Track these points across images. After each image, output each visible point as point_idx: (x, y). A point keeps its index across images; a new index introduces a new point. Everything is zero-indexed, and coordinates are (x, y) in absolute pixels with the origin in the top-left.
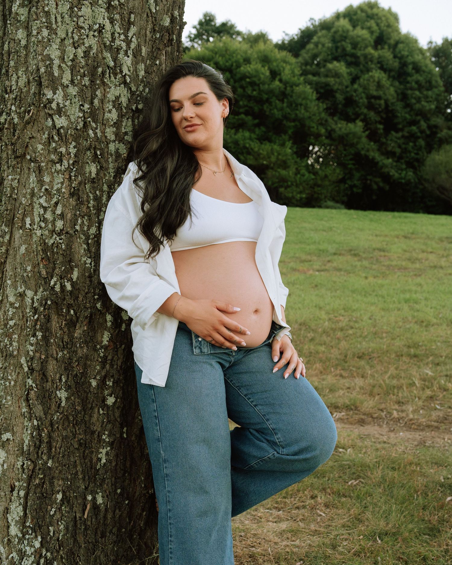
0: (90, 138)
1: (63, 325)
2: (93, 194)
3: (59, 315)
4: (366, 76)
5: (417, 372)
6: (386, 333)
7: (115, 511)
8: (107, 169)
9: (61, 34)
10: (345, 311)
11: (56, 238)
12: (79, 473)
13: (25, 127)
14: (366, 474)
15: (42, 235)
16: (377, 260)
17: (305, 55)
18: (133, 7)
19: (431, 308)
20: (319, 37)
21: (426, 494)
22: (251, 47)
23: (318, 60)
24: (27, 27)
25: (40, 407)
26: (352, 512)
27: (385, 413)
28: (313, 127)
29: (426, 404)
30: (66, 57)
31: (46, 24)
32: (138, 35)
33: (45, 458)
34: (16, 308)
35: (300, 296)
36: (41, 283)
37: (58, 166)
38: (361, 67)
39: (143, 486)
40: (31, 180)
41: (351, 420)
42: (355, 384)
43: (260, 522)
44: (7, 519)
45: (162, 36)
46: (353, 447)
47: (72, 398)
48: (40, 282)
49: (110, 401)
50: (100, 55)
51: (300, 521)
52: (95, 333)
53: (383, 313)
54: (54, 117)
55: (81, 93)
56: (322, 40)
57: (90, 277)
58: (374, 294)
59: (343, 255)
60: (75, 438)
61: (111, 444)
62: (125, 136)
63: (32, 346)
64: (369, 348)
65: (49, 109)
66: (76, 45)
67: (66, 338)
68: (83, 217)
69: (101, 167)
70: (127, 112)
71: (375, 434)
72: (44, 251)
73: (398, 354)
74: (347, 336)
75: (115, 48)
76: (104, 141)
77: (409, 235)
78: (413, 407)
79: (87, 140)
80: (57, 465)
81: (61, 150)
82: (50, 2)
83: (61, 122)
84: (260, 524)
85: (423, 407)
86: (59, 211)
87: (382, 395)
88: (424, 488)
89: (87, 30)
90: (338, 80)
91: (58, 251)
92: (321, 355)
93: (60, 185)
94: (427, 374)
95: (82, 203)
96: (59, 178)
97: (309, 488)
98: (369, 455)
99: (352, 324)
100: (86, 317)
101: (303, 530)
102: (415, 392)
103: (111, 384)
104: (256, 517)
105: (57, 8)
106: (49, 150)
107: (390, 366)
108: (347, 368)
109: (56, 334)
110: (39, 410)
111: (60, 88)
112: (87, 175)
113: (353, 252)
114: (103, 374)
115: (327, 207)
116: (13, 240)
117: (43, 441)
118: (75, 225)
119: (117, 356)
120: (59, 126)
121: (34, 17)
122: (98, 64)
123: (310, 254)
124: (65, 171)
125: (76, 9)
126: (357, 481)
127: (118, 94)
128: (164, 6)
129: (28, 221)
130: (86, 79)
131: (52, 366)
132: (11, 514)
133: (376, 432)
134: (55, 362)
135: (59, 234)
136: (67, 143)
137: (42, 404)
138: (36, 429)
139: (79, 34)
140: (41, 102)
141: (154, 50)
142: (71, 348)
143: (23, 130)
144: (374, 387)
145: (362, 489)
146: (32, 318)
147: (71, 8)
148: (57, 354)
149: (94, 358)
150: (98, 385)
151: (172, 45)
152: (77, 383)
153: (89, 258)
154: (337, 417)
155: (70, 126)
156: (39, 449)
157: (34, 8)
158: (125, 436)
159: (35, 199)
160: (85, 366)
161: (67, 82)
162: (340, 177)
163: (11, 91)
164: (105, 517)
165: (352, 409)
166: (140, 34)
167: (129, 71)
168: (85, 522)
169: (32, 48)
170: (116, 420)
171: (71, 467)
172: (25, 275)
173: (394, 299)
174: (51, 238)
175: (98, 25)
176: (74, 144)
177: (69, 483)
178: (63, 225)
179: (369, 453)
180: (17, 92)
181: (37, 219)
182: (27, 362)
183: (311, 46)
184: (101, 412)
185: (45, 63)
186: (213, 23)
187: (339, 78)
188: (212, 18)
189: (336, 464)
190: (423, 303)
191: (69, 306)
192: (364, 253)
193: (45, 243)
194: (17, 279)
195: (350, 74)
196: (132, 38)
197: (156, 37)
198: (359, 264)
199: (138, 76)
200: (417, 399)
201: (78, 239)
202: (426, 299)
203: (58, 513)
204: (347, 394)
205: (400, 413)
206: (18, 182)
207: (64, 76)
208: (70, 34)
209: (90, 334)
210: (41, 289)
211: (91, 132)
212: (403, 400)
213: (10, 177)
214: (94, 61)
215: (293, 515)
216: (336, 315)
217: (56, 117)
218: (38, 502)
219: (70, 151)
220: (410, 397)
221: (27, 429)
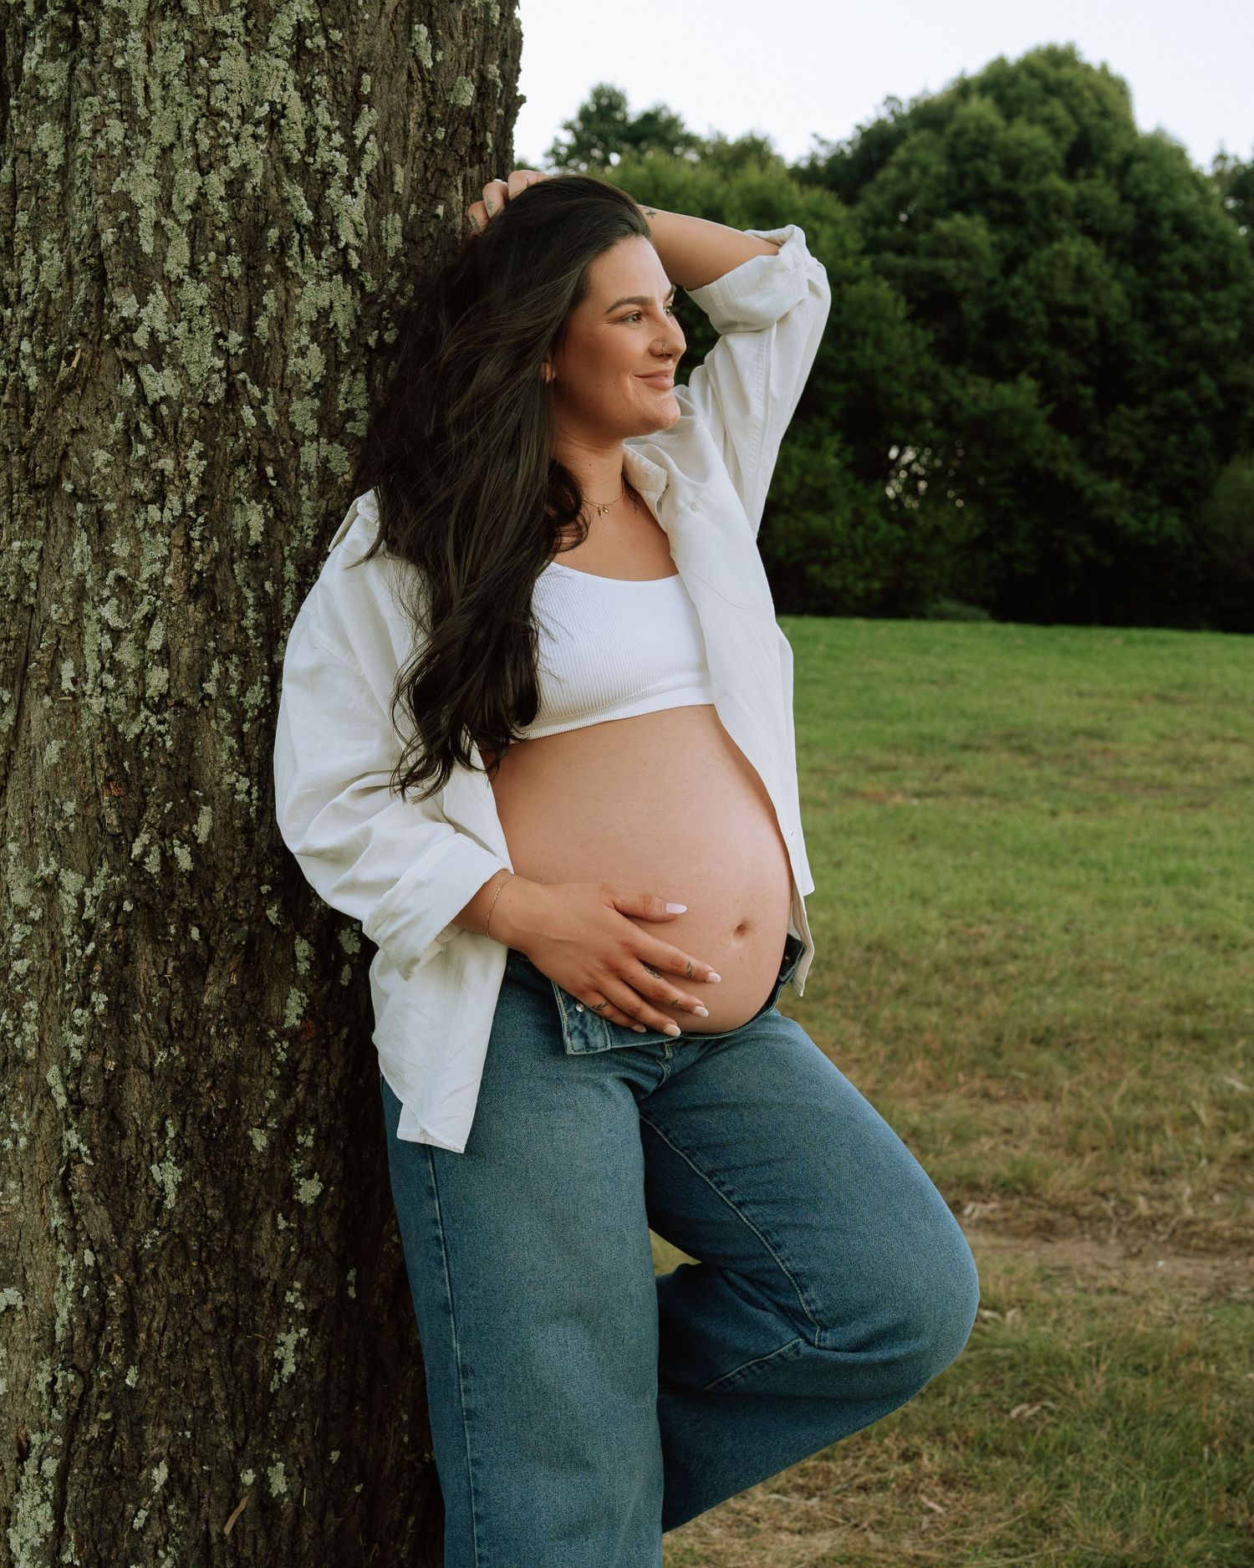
0: (245, 430)
1: (170, 970)
2: (254, 590)
3: (156, 942)
4: (1045, 253)
5: (1202, 1083)
6: (1113, 970)
7: (323, 1515)
8: (295, 518)
9: (163, 133)
10: (996, 909)
11: (147, 718)
12: (218, 1406)
13: (58, 402)
14: (1061, 1385)
15: (107, 710)
16: (1083, 763)
17: (873, 197)
18: (369, 54)
19: (1240, 897)
20: (912, 149)
21: (1235, 1445)
22: (725, 177)
23: (911, 208)
24: (66, 116)
25: (102, 1213)
26: (1021, 1500)
27: (1112, 1203)
28: (899, 396)
29: (1229, 1175)
30: (174, 197)
31: (118, 106)
32: (383, 132)
33: (116, 1361)
34: (33, 923)
35: (867, 868)
36: (105, 850)
37: (153, 511)
38: (1031, 227)
39: (406, 1439)
40: (77, 551)
41: (1013, 1223)
42: (1027, 1120)
43: (757, 1531)
44: (8, 1541)
45: (452, 136)
46: (1023, 1304)
47: (197, 1184)
48: (101, 846)
49: (309, 1191)
50: (273, 191)
51: (871, 1527)
52: (262, 993)
53: (1102, 914)
54: (140, 369)
55: (220, 302)
56: (921, 155)
57: (247, 830)
58: (1076, 859)
59: (988, 749)
60: (204, 1301)
61: (311, 1319)
62: (346, 421)
63: (79, 1034)
64: (1065, 1014)
65: (127, 348)
66: (204, 164)
67: (177, 1010)
68: (226, 657)
69: (279, 513)
70: (351, 355)
71: (1084, 1265)
72: (114, 757)
73: (1148, 1030)
74: (1001, 981)
75: (317, 171)
76: (286, 436)
77: (1173, 693)
78: (1192, 1185)
79: (236, 435)
80: (153, 1381)
81: (161, 464)
82: (131, 44)
83: (161, 383)
84: (754, 1538)
85: (1222, 1185)
86: (155, 642)
87: (1104, 1152)
88: (1229, 1427)
89: (237, 122)
90: (965, 265)
91: (154, 756)
92: (928, 1036)
93: (158, 565)
94: (1232, 1089)
95: (223, 617)
96: (157, 547)
97: (897, 1430)
98: (1069, 1330)
99: (1014, 945)
100: (236, 949)
101: (881, 1556)
102: (1198, 1141)
103: (310, 1143)
104: (741, 1517)
105: (149, 61)
106: (127, 466)
107: (1125, 1066)
108: (1002, 1072)
109: (149, 996)
110: (98, 1221)
111: (159, 287)
112: (238, 536)
113: (1014, 742)
114: (287, 1113)
115: (942, 616)
116: (24, 726)
117: (112, 1311)
118: (203, 680)
119: (328, 1058)
120: (157, 396)
121: (85, 85)
122: (267, 216)
123: (894, 747)
124: (174, 526)
125: (203, 61)
126: (1037, 1408)
127: (327, 303)
128: (459, 51)
129: (67, 670)
130: (234, 259)
131: (136, 1092)
132: (20, 1527)
133: (1087, 1260)
134: (145, 1080)
135: (157, 709)
136: (177, 446)
137: (109, 1203)
138: (92, 1278)
139: (212, 133)
140: (105, 328)
141: (429, 175)
142: (193, 1039)
143: (55, 409)
144: (1080, 1126)
145: (1050, 1431)
146: (79, 952)
147: (190, 59)
148: (153, 1057)
149: (260, 1067)
150: (272, 1145)
151: (481, 161)
152: (209, 1141)
153: (245, 775)
154: (976, 1215)
155: (189, 395)
156: (99, 1335)
157: (85, 60)
158: (352, 1293)
159: (87, 607)
160: (234, 1092)
161: (180, 271)
162: (977, 531)
163: (21, 300)
164: (295, 1533)
165: (1018, 1193)
166: (388, 129)
167: (358, 235)
168: (236, 1549)
169: (78, 175)
170: (325, 1246)
171: (194, 1387)
172: (59, 826)
173: (1133, 873)
174: (134, 718)
175: (266, 107)
176: (198, 446)
177: (188, 1434)
178: (168, 681)
179: (1070, 1323)
180: (37, 301)
181: (93, 665)
182: (65, 1080)
183: (889, 173)
184: (282, 1224)
185: (116, 218)
186: (619, 116)
187: (968, 257)
188: (614, 100)
189: (973, 1355)
190: (1216, 883)
191: (187, 916)
192: (1046, 742)
193: (116, 735)
194: (36, 840)
195: (999, 247)
196: (364, 142)
197: (435, 139)
198: (1032, 774)
199: (383, 249)
200: (1204, 1162)
201: (213, 722)
202: (1225, 873)
203: (155, 1523)
204: (1003, 1148)
205: (1156, 1204)
206: (41, 558)
207: (170, 252)
208: (186, 134)
209: (248, 997)
210: (105, 869)
211: (247, 412)
212: (1165, 1166)
213: (16, 545)
214: (256, 209)
215: (851, 1509)
216: (970, 919)
217: (146, 372)
218: (96, 1492)
219: (189, 466)
220: (1184, 1157)
221: (64, 1277)
